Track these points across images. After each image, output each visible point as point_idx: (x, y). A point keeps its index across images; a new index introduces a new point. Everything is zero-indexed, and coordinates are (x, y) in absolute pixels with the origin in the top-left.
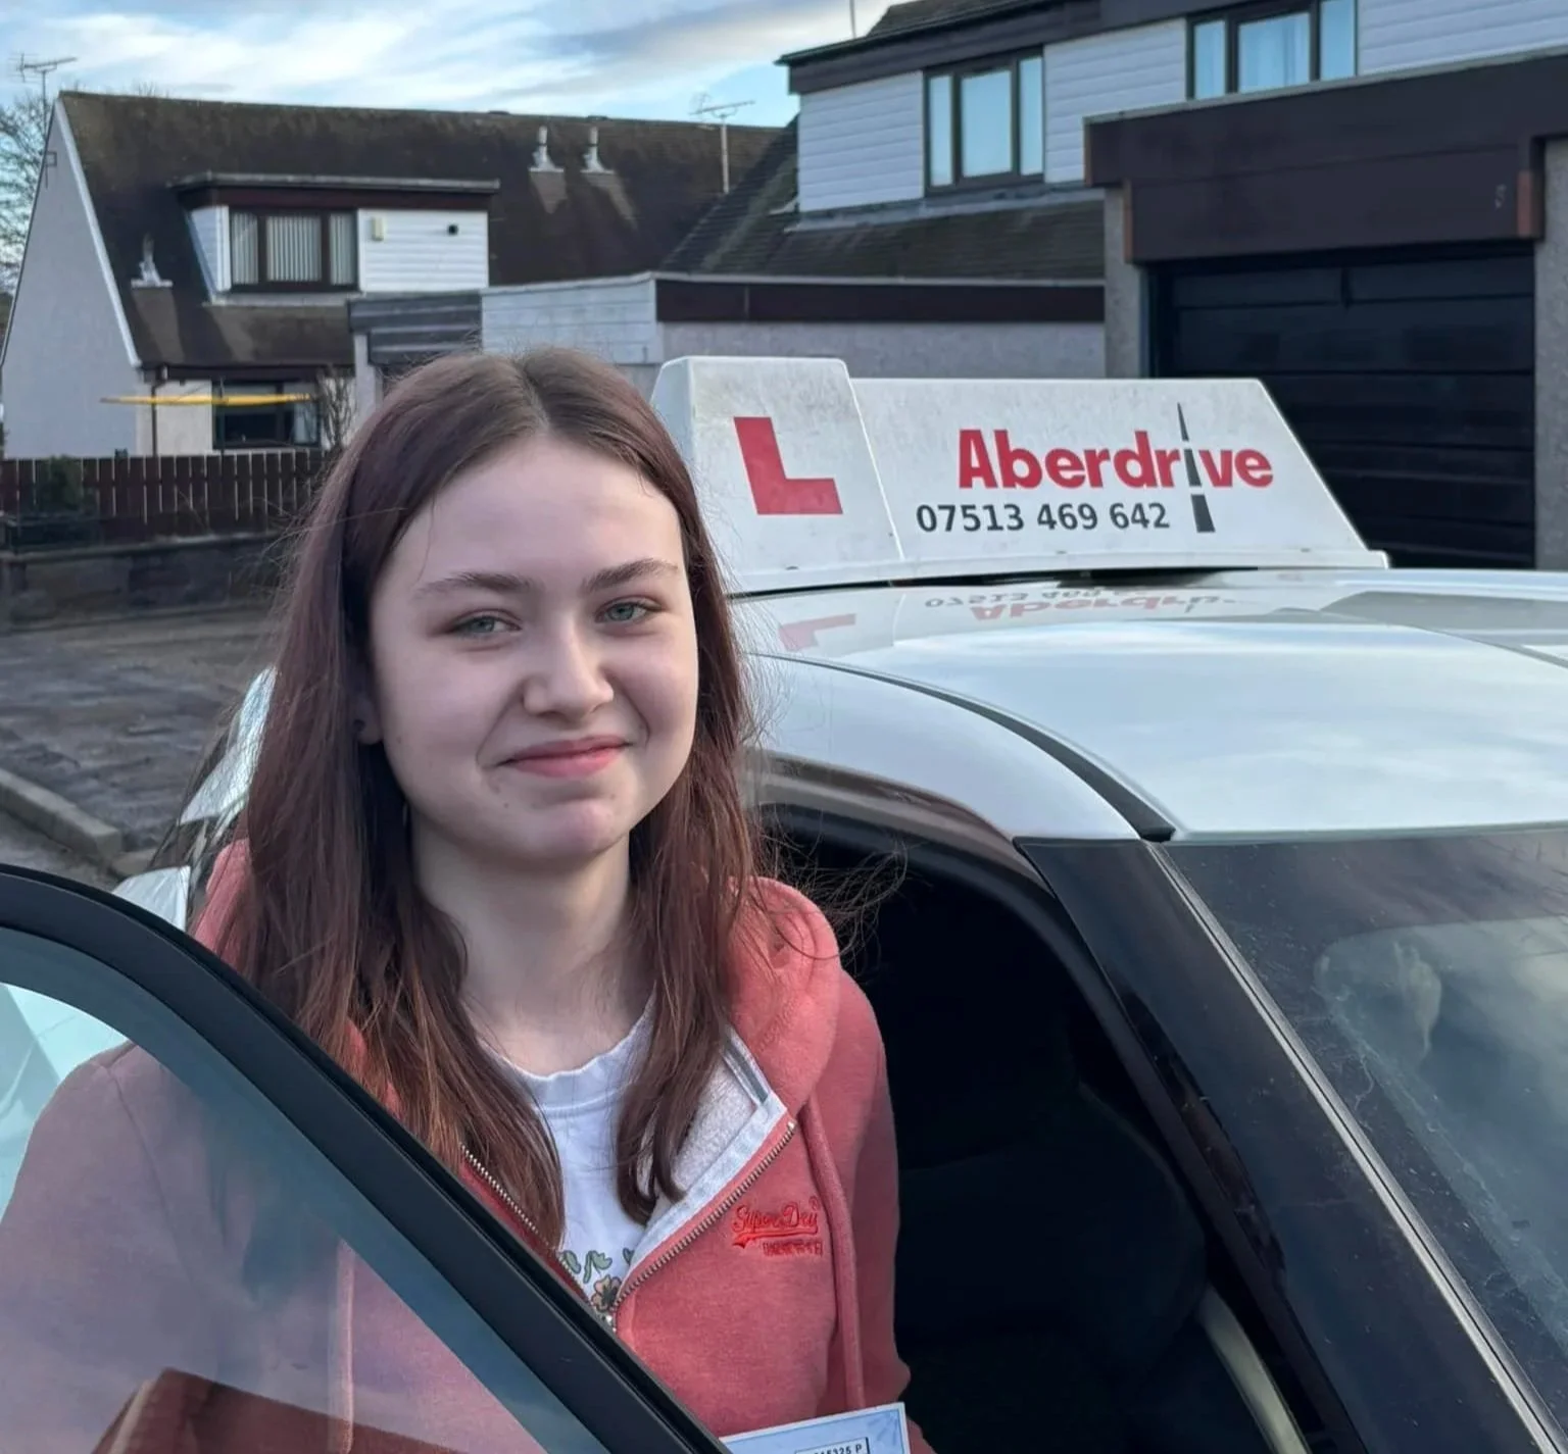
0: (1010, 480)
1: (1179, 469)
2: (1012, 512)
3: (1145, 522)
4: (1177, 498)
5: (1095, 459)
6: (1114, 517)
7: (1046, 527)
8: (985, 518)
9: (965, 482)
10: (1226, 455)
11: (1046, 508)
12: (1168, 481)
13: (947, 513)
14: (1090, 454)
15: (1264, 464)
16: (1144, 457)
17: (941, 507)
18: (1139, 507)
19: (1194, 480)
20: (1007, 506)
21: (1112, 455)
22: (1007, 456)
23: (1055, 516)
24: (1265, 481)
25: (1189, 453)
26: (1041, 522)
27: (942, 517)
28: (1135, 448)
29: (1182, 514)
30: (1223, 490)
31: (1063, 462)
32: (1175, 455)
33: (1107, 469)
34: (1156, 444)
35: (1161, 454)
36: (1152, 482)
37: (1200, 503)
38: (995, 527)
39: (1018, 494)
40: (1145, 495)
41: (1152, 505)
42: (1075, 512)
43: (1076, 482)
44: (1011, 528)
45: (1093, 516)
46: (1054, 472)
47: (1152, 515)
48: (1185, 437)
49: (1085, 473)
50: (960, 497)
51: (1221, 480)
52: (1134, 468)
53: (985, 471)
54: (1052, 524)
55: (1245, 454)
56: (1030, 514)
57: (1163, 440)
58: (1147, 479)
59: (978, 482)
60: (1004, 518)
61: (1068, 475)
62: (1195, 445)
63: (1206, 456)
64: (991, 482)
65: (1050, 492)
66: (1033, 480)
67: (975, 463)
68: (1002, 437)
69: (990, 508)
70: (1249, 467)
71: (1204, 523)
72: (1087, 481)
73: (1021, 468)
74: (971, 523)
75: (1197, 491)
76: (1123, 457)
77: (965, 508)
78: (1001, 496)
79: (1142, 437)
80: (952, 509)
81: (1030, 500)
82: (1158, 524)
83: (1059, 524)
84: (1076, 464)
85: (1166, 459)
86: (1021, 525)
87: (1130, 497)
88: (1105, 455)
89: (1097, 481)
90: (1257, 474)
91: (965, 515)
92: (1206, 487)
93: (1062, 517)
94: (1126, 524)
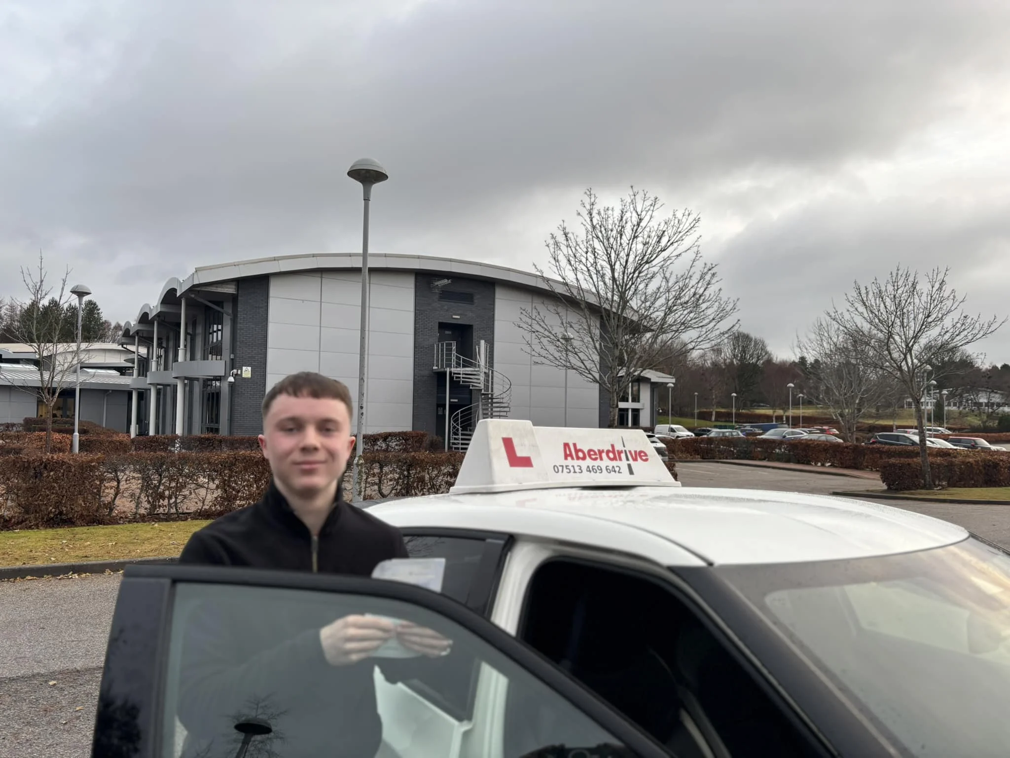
0: (578, 458)
1: (623, 456)
2: (579, 468)
3: (615, 471)
4: (623, 464)
5: (601, 452)
6: (607, 469)
7: (589, 473)
8: (572, 470)
9: (566, 458)
10: (635, 452)
11: (588, 467)
12: (620, 459)
13: (561, 468)
14: (599, 451)
15: (646, 455)
16: (613, 452)
17: (560, 466)
18: (613, 467)
19: (628, 459)
20: (578, 466)
21: (605, 451)
22: (577, 451)
23: (591, 469)
24: (646, 460)
25: (625, 451)
26: (587, 471)
27: (560, 469)
28: (611, 449)
29: (625, 469)
30: (636, 462)
31: (592, 453)
32: (622, 452)
33: (604, 455)
34: (616, 448)
35: (618, 451)
36: (616, 460)
37: (629, 466)
38: (575, 472)
39: (580, 462)
40: (615, 463)
41: (617, 466)
42: (596, 468)
43: (595, 459)
44: (579, 473)
45: (601, 469)
46: (590, 456)
47: (617, 469)
48: (624, 446)
49: (598, 456)
50: (565, 463)
51: (635, 460)
52: (611, 455)
53: (571, 455)
54: (590, 471)
55: (641, 452)
56: (584, 468)
57: (618, 447)
58: (614, 459)
59: (569, 458)
60: (577, 469)
61: (593, 457)
62: (627, 449)
63: (630, 452)
64: (573, 459)
65: (589, 462)
66: (584, 458)
67: (568, 453)
68: (575, 445)
69: (573, 466)
70: (640, 455)
71: (631, 472)
72: (599, 460)
73: (581, 455)
74: (568, 471)
75: (628, 462)
76: (608, 452)
77: (566, 466)
78: (576, 463)
79: (613, 446)
80: (563, 466)
81: (584, 464)
82: (619, 472)
83: (592, 472)
84: (595, 454)
85: (620, 453)
86: (582, 472)
87: (611, 464)
88: (603, 451)
89: (601, 459)
90: (644, 458)
91: (567, 468)
92: (631, 462)
93: (593, 469)
94: (610, 472)
